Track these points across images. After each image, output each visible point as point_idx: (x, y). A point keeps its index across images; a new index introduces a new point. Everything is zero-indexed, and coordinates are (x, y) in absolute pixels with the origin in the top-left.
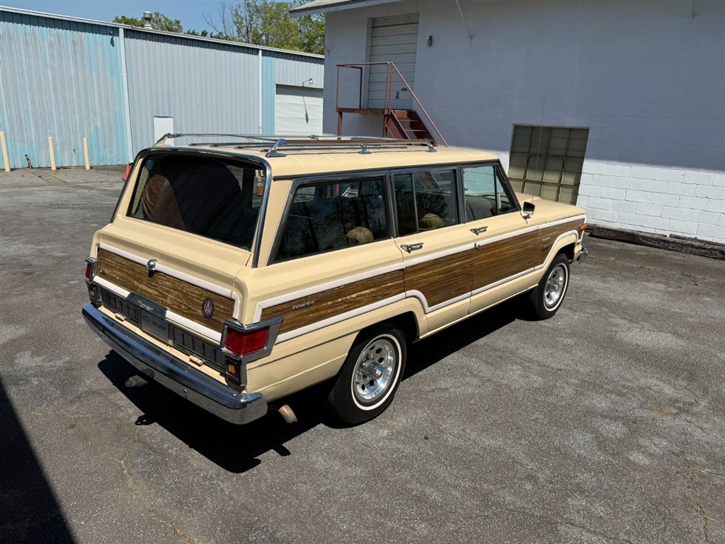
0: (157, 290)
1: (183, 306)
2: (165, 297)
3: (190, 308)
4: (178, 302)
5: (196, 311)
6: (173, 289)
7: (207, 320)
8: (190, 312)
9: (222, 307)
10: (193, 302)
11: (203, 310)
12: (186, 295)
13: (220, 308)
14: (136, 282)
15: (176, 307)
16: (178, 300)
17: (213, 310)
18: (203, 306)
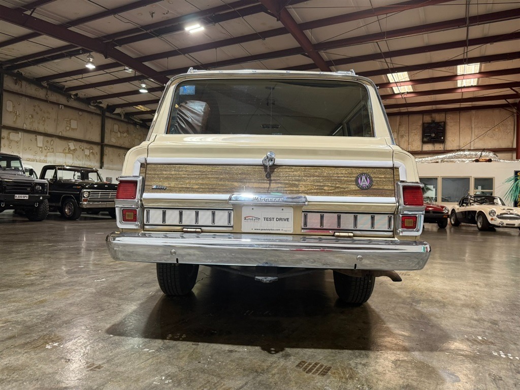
0: (281, 183)
1: (326, 188)
2: (297, 186)
3: (338, 187)
4: (318, 186)
5: (347, 188)
6: (306, 176)
7: (366, 191)
8: (337, 190)
9: (383, 176)
10: (340, 181)
11: (357, 184)
12: (328, 178)
13: (381, 178)
15: (315, 191)
16: (319, 184)
17: (371, 181)
18: (357, 181)
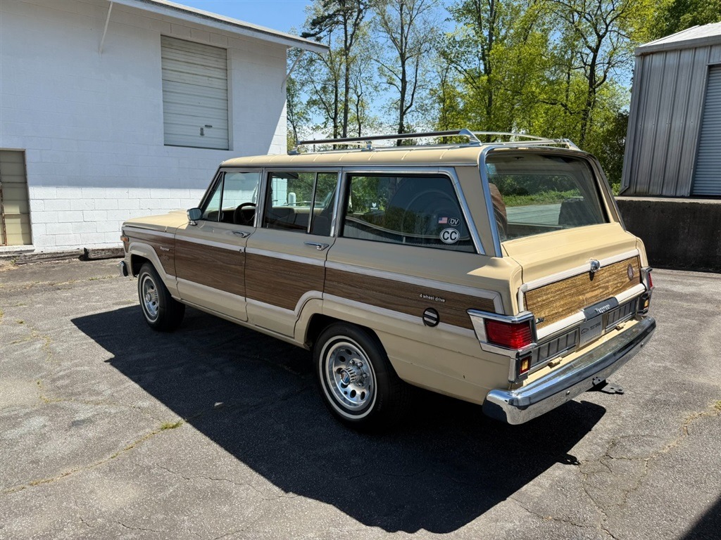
7: (633, 282)
11: (629, 276)
13: (635, 267)
14: (581, 297)
17: (633, 271)
18: (628, 273)
